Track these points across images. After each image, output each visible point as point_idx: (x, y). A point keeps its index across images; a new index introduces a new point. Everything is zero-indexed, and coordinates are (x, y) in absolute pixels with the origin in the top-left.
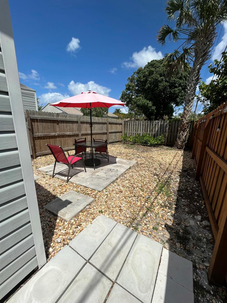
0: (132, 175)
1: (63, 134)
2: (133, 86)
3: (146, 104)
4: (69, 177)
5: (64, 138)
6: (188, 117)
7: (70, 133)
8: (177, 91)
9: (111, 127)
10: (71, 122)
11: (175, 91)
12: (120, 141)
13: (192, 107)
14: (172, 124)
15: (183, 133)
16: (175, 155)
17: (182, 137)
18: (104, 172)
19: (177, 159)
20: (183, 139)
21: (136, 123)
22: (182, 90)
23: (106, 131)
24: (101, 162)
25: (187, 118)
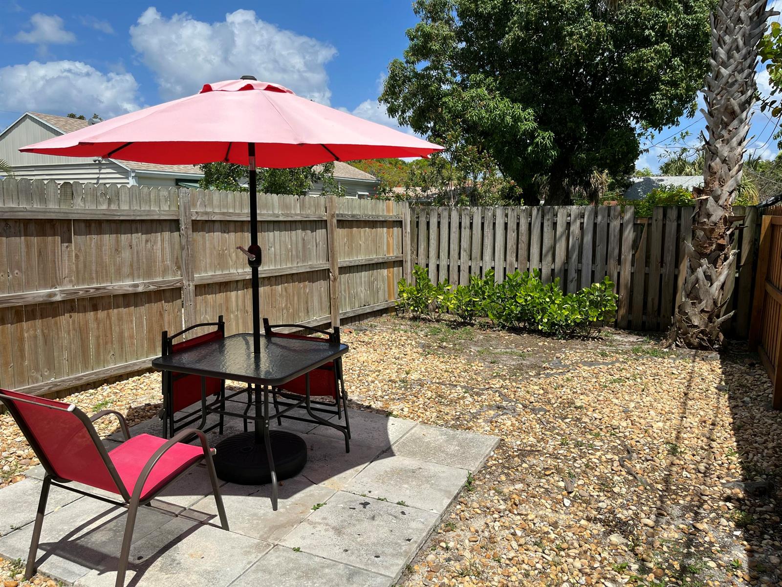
0: (487, 534)
1: (97, 289)
2: (445, 38)
3: (508, 119)
4: (128, 572)
5: (101, 314)
6: (731, 193)
7: (136, 286)
8: (652, 59)
9: (351, 238)
10: (139, 226)
11: (640, 60)
12: (396, 310)
13: (744, 143)
14: (649, 225)
15: (713, 272)
16: (683, 389)
17: (707, 291)
18: (333, 521)
19: (702, 413)
20: (711, 302)
21: (472, 218)
22: (674, 56)
23: (325, 262)
24: (309, 453)
25: (725, 195)
